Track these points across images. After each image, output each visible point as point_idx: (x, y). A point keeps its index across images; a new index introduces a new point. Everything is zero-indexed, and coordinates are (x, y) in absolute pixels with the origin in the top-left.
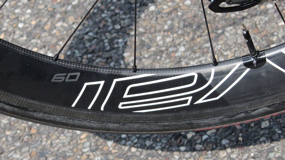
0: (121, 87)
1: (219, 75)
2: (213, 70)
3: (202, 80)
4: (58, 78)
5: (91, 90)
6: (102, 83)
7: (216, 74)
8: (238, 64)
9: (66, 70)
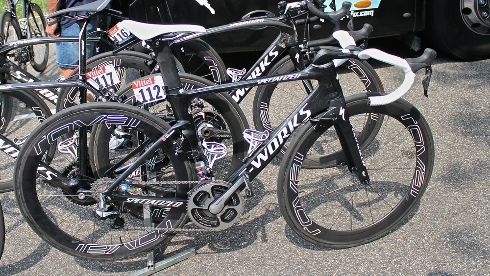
0: (88, 246)
1: (113, 247)
2: (111, 245)
3: (108, 248)
4: (73, 242)
5: (81, 246)
6: (84, 245)
7: (112, 247)
8: (117, 245)
9: (75, 240)
